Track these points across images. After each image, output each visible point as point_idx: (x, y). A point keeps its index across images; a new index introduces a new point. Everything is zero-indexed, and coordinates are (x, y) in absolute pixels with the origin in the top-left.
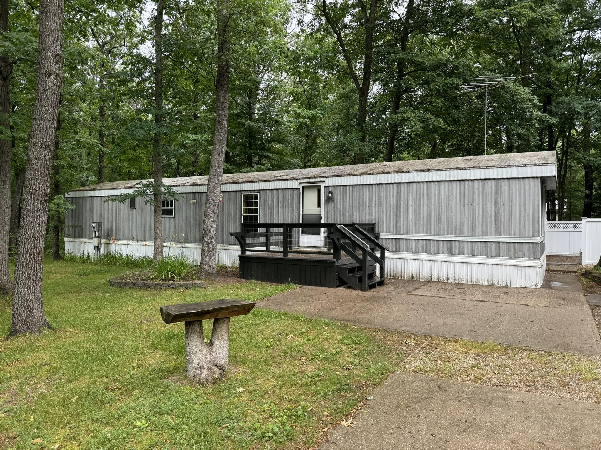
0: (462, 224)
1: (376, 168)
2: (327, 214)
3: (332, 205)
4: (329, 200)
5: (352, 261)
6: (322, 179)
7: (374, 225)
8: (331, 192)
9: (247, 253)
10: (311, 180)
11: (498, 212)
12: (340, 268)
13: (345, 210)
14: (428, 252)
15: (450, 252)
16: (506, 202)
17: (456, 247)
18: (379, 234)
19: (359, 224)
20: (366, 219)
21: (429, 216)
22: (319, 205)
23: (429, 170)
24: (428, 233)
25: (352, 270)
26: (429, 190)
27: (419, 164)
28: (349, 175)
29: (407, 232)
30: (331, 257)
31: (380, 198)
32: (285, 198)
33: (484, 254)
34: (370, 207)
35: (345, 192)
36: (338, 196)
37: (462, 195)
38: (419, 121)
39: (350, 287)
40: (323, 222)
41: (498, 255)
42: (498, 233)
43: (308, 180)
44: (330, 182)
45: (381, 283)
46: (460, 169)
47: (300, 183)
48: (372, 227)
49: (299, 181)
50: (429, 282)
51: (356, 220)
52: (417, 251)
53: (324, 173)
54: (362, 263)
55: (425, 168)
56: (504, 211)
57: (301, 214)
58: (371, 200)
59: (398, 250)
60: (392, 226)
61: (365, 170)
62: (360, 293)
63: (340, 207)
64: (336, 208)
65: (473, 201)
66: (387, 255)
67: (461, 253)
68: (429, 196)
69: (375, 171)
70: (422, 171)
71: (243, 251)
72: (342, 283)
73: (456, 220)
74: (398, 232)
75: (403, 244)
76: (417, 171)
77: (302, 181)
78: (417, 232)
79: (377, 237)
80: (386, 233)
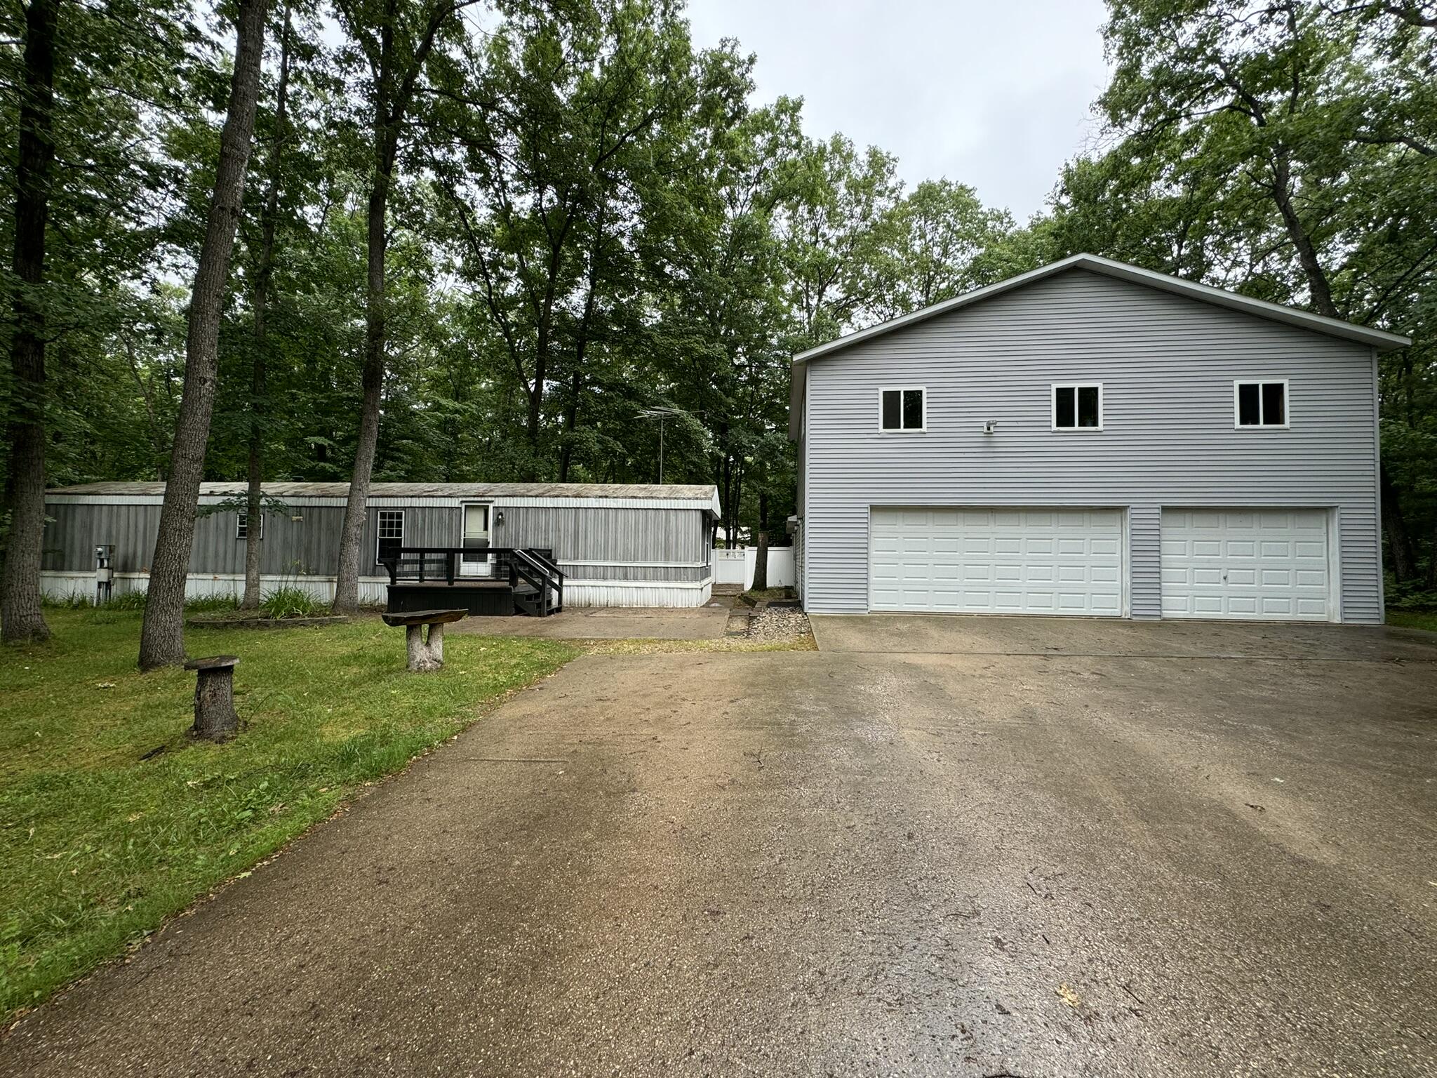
0: (636, 550)
1: (553, 489)
2: (496, 538)
3: (502, 530)
4: (498, 523)
5: (532, 588)
6: (490, 499)
7: (551, 550)
8: (501, 514)
9: (399, 583)
10: (476, 499)
11: (667, 539)
12: (517, 595)
13: (517, 534)
14: (605, 578)
15: (626, 578)
16: (674, 530)
17: (631, 573)
18: (556, 561)
19: (535, 550)
20: (541, 545)
21: (606, 542)
22: (486, 528)
23: (606, 497)
24: (605, 559)
25: (529, 597)
26: (607, 516)
27: (596, 488)
28: (523, 496)
29: (585, 558)
30: (506, 584)
31: (557, 522)
32: (441, 518)
33: (656, 579)
34: (547, 531)
35: (518, 515)
36: (509, 518)
37: (637, 523)
38: (598, 442)
39: (528, 615)
40: (490, 546)
41: (667, 579)
42: (667, 559)
43: (472, 499)
44: (500, 502)
45: (559, 610)
46: (635, 497)
47: (462, 502)
48: (548, 553)
49: (461, 499)
50: (606, 607)
51: (530, 545)
52: (595, 577)
53: (491, 491)
54: (541, 589)
55: (603, 494)
56: (672, 540)
57: (462, 538)
58: (547, 524)
59: (575, 577)
60: (570, 553)
61: (541, 491)
62: (539, 619)
63: (512, 531)
64: (507, 531)
65: (647, 529)
66: (565, 582)
67: (635, 579)
68: (607, 523)
69: (552, 493)
70: (600, 497)
71: (393, 581)
72: (520, 611)
73: (631, 546)
74: (576, 558)
75: (580, 570)
76: (596, 497)
77: (464, 499)
78: (595, 558)
79: (555, 564)
80: (565, 558)
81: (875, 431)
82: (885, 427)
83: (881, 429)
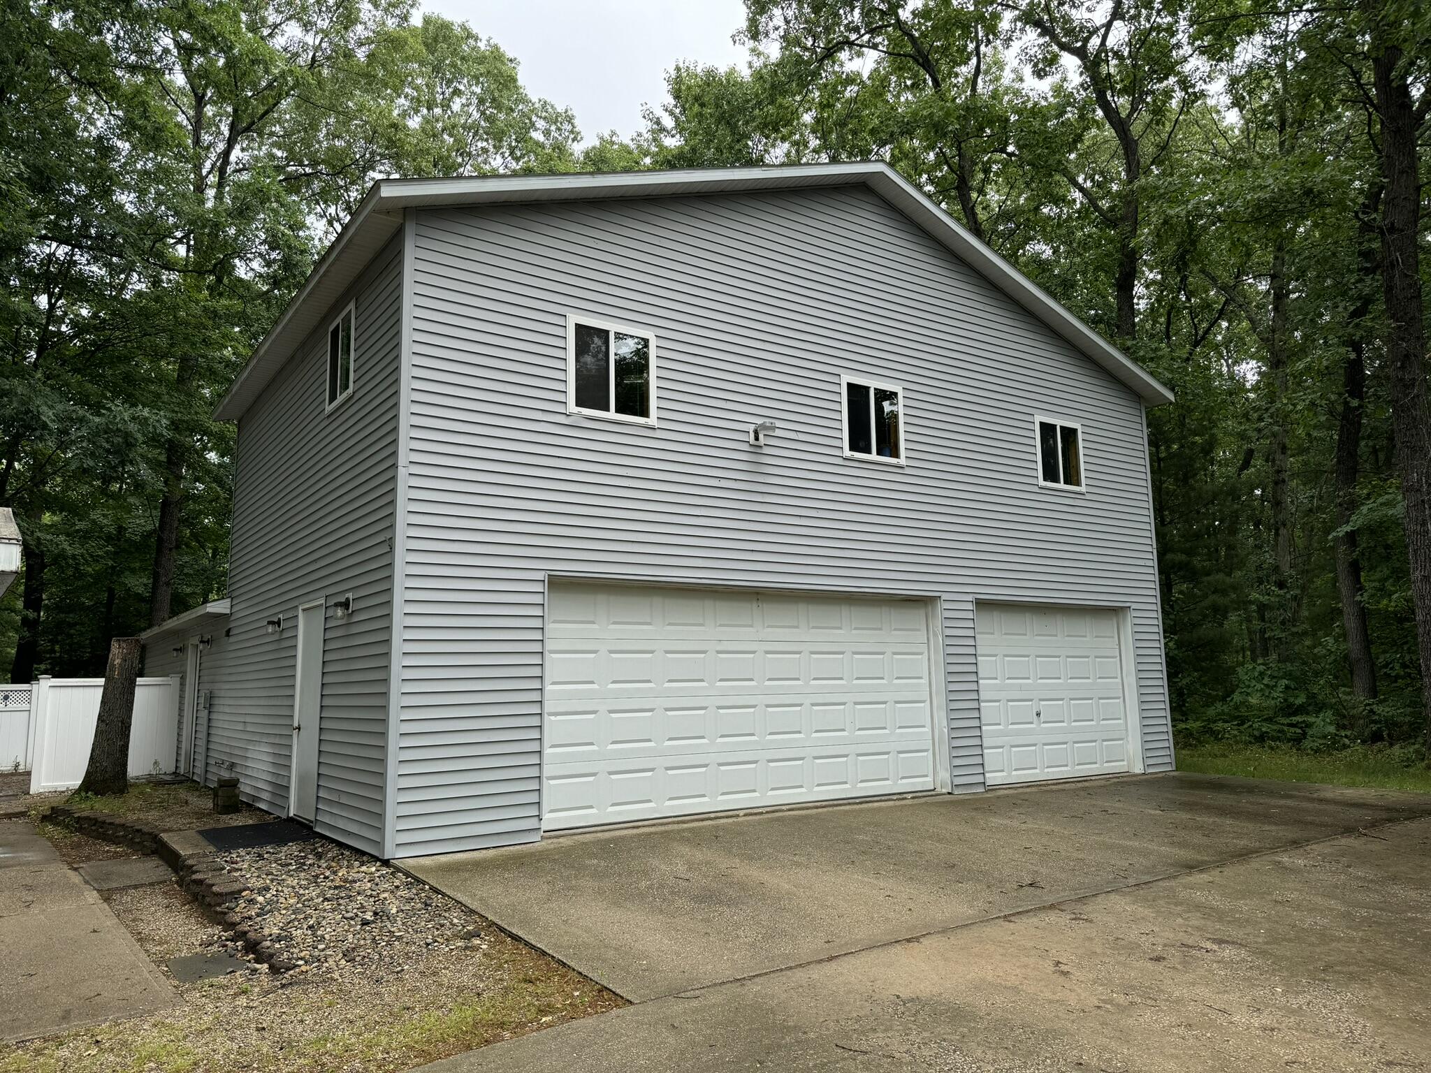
81: (560, 408)
82: (579, 403)
83: (572, 407)
